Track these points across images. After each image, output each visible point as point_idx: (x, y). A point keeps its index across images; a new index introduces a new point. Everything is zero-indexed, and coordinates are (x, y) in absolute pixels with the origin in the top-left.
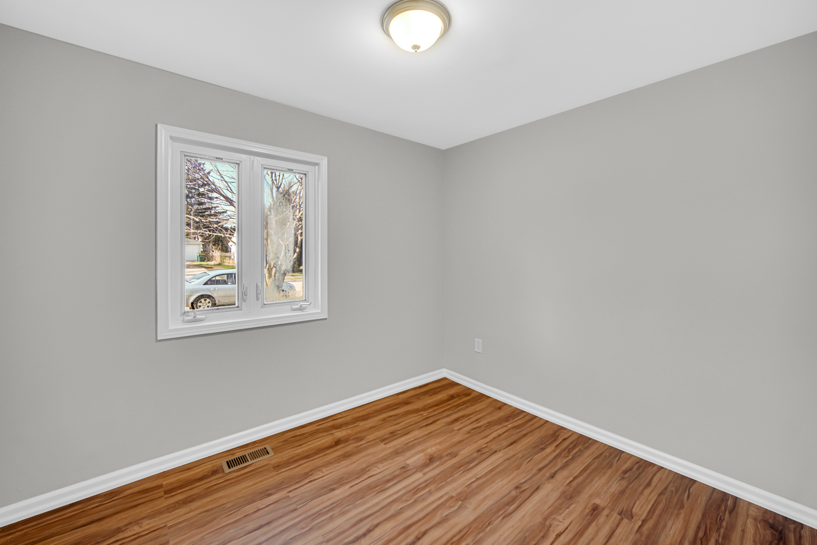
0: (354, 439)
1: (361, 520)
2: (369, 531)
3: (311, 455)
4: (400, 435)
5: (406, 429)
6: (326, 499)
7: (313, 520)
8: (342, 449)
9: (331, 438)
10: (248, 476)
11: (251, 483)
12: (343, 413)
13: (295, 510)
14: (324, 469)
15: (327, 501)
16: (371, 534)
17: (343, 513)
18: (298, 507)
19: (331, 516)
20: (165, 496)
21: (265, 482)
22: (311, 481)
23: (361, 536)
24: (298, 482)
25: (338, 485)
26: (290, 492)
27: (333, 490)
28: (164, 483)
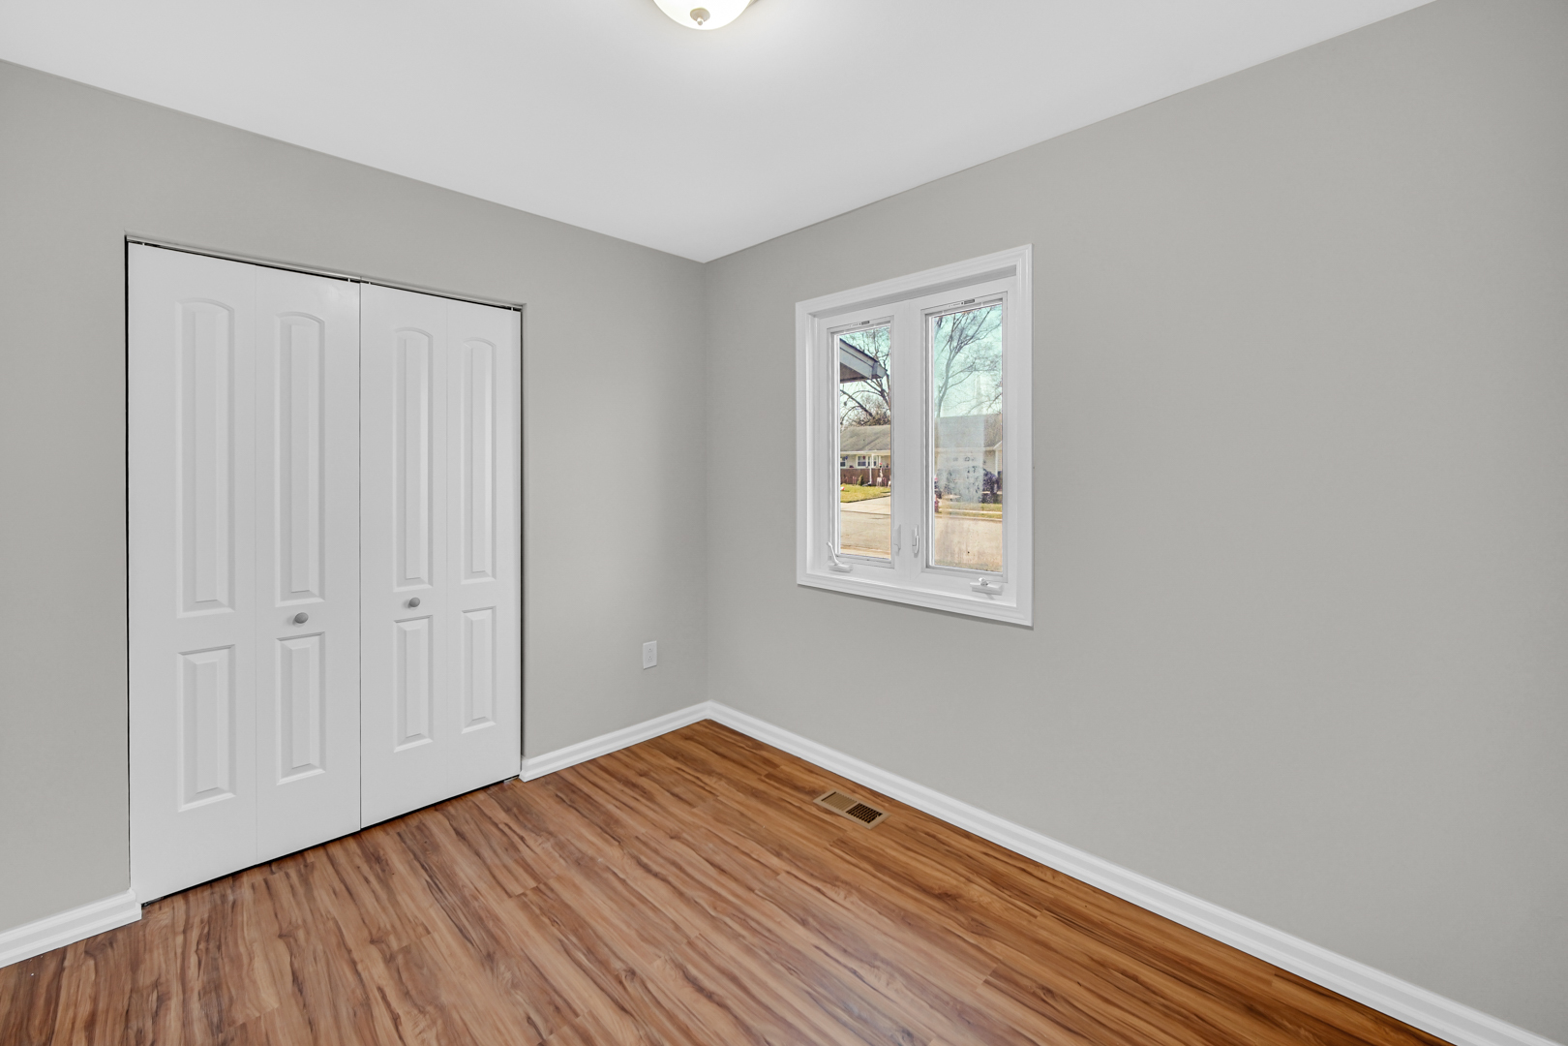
0: (973, 919)
1: (734, 979)
2: (710, 996)
3: (889, 870)
4: (1048, 1011)
5: (1096, 1026)
6: (778, 920)
7: (732, 916)
8: (926, 908)
9: (955, 882)
10: (812, 822)
11: (799, 830)
12: (1064, 879)
13: (751, 890)
14: (855, 898)
15: (775, 921)
16: (704, 1000)
17: (749, 950)
18: (757, 891)
19: (740, 935)
20: (763, 778)
21: (805, 842)
22: (818, 890)
23: (699, 986)
24: (812, 875)
25: (818, 927)
26: (788, 873)
27: (804, 923)
28: (783, 767)
